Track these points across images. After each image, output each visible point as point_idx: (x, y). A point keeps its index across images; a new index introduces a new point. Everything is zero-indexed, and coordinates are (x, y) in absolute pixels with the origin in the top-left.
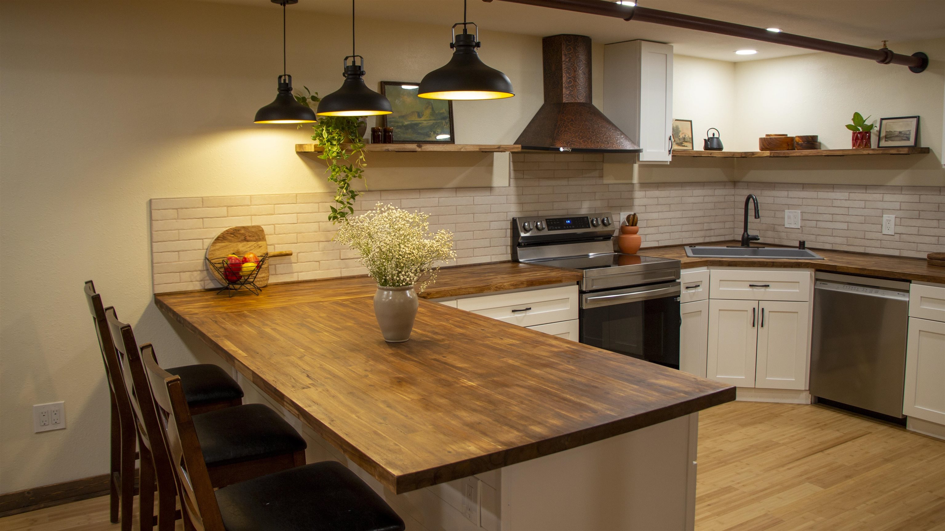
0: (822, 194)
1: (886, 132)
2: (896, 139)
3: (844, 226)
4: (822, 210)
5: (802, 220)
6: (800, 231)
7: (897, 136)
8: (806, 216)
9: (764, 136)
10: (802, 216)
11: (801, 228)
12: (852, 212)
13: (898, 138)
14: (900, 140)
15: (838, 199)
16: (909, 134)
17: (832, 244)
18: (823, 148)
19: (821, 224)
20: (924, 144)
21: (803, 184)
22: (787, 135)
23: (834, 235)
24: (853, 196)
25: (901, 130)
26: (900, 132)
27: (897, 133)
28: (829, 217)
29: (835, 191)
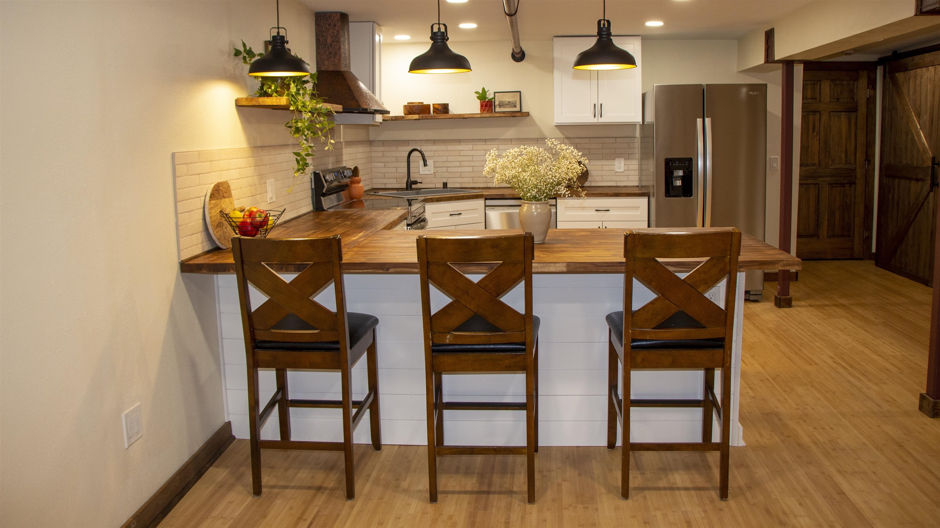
0: (451, 147)
1: (499, 101)
2: (507, 106)
3: (470, 169)
4: (450, 159)
5: (435, 167)
6: (433, 176)
7: (507, 104)
8: (437, 164)
9: (406, 104)
10: (434, 164)
11: (434, 174)
12: (475, 158)
13: (508, 106)
14: (509, 107)
15: (464, 150)
16: (516, 103)
17: (461, 183)
18: (450, 113)
19: (450, 169)
20: (524, 110)
21: (434, 140)
22: (423, 103)
23: (462, 176)
24: (475, 147)
25: (509, 100)
26: (509, 102)
27: (507, 103)
28: (458, 164)
29: (461, 144)
